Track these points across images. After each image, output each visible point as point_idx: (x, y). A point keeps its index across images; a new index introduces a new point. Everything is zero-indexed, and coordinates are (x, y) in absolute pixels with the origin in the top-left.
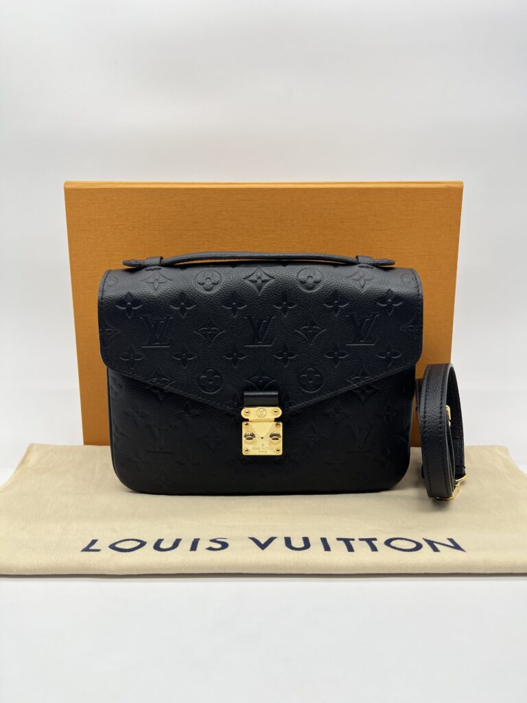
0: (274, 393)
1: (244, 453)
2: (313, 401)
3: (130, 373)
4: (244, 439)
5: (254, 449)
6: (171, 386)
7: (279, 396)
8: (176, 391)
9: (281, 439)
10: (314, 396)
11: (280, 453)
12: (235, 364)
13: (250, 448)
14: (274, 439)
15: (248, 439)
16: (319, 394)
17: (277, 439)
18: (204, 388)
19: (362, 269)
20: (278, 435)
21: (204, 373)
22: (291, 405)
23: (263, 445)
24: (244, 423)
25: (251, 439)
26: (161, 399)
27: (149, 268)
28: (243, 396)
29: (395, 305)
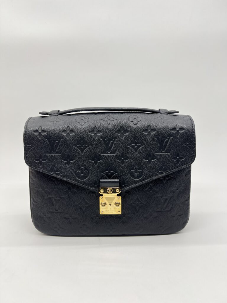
0: (117, 180)
1: (101, 213)
2: (138, 184)
3: (39, 169)
4: (100, 206)
5: (106, 211)
6: (61, 176)
7: (119, 182)
8: (63, 179)
9: (120, 206)
10: (138, 181)
11: (120, 213)
12: (96, 165)
13: (104, 210)
14: (117, 206)
15: (102, 206)
16: (141, 180)
17: (118, 206)
18: (79, 177)
19: (162, 115)
20: (119, 204)
21: (79, 169)
22: (125, 186)
23: (111, 209)
24: (100, 197)
25: (104, 206)
26: (56, 184)
27: (52, 115)
28: (100, 181)
29: (180, 132)
